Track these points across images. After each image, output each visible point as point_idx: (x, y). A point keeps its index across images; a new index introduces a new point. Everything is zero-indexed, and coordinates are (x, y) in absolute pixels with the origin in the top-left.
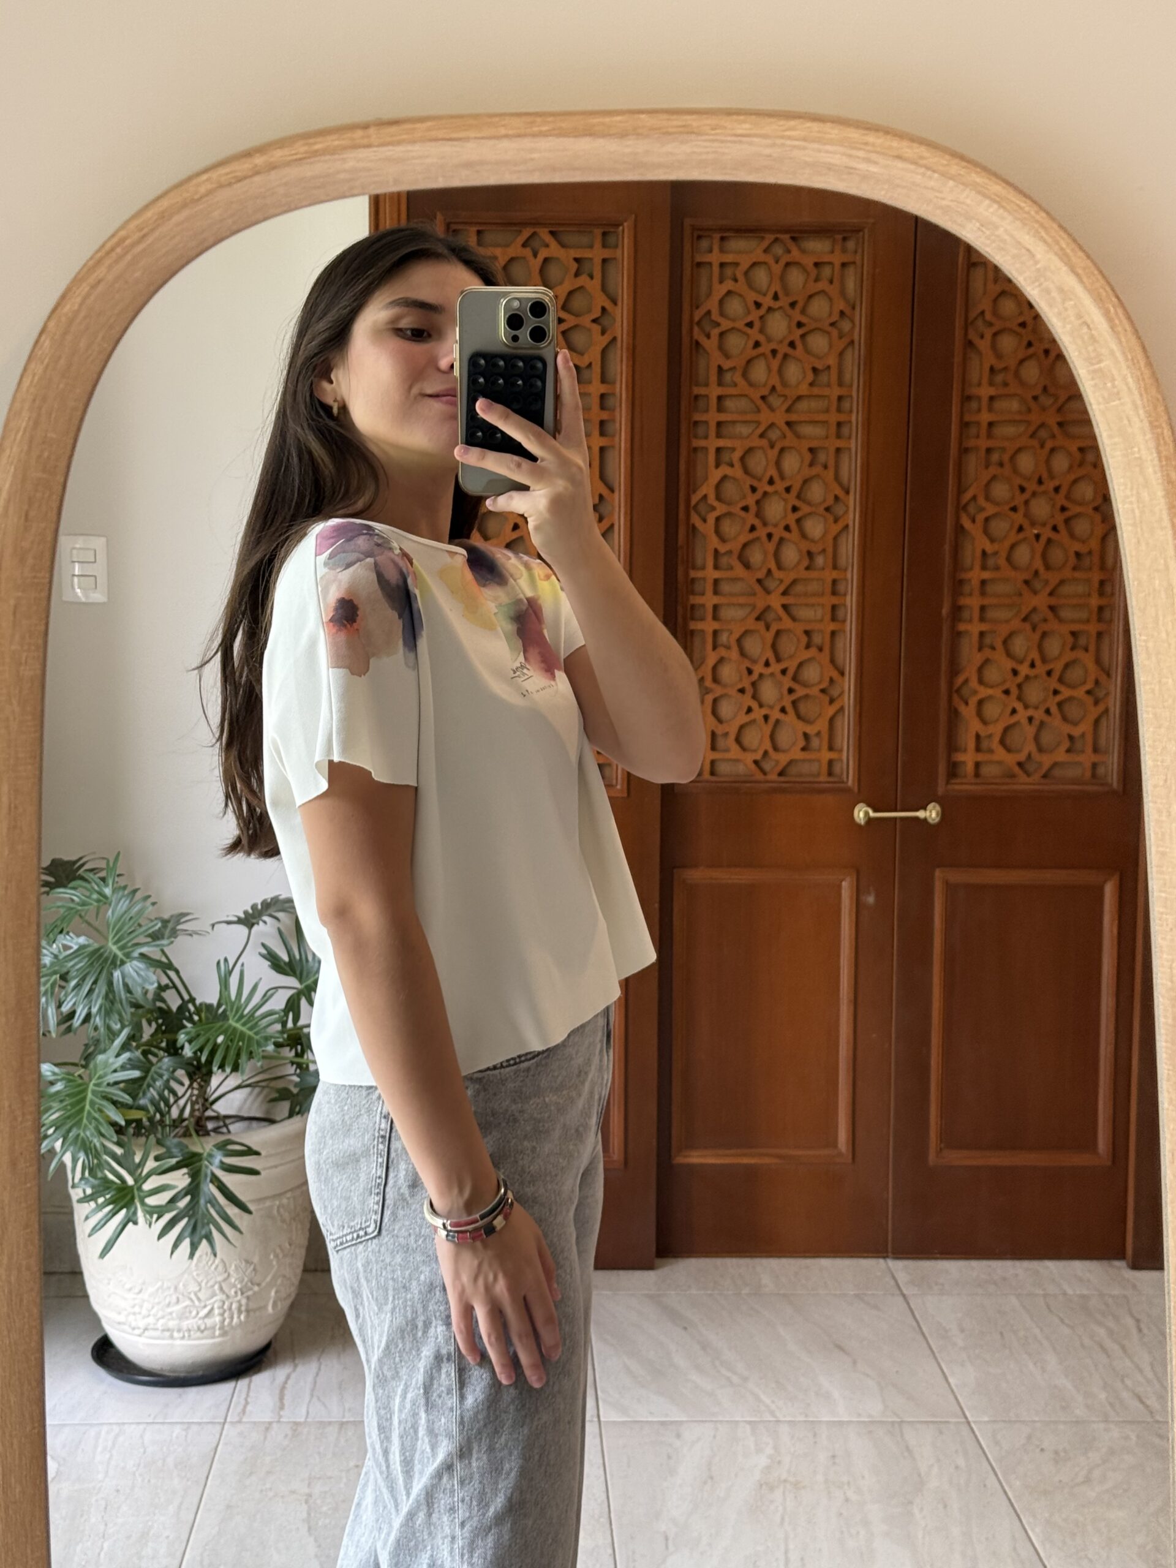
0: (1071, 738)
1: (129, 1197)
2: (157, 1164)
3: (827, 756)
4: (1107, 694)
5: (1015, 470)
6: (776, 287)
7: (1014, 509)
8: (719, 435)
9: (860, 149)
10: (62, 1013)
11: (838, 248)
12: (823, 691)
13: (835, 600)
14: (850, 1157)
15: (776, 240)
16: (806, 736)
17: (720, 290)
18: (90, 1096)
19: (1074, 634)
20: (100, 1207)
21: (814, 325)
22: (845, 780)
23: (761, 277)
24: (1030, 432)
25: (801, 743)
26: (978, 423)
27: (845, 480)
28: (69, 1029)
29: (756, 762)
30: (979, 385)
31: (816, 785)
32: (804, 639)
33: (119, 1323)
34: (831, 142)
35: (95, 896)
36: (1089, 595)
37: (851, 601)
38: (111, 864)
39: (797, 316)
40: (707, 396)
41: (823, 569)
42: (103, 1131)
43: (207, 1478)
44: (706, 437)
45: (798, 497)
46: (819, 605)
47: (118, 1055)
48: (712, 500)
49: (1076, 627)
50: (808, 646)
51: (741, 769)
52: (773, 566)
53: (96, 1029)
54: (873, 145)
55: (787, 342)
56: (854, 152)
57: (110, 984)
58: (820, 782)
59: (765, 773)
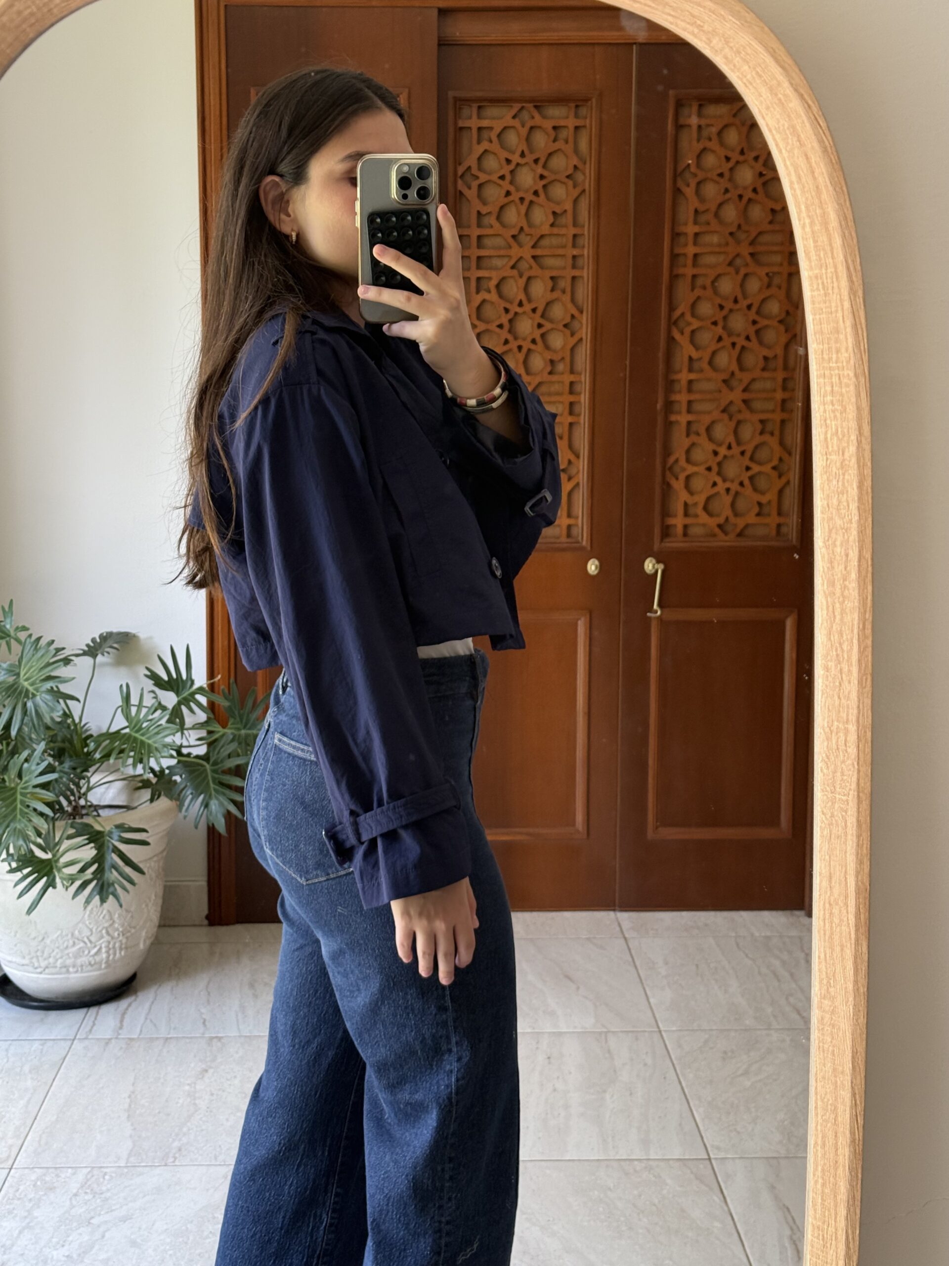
0: (760, 504)
1: (49, 867)
3: (567, 521)
4: (789, 470)
5: (716, 292)
6: (524, 146)
7: (715, 323)
8: (479, 267)
11: (572, 114)
13: (572, 398)
14: (586, 833)
15: (523, 108)
17: (479, 149)
18: (19, 796)
19: (762, 422)
20: (25, 876)
21: (553, 177)
22: (580, 540)
23: (512, 139)
24: (727, 262)
26: (685, 255)
27: (580, 302)
30: (686, 224)
31: (557, 545)
36: (775, 390)
37: (584, 399)
39: (540, 170)
40: (468, 236)
41: (563, 373)
45: (543, 316)
46: (560, 402)
49: (763, 416)
55: (532, 191)
57: (25, 711)
58: (563, 543)
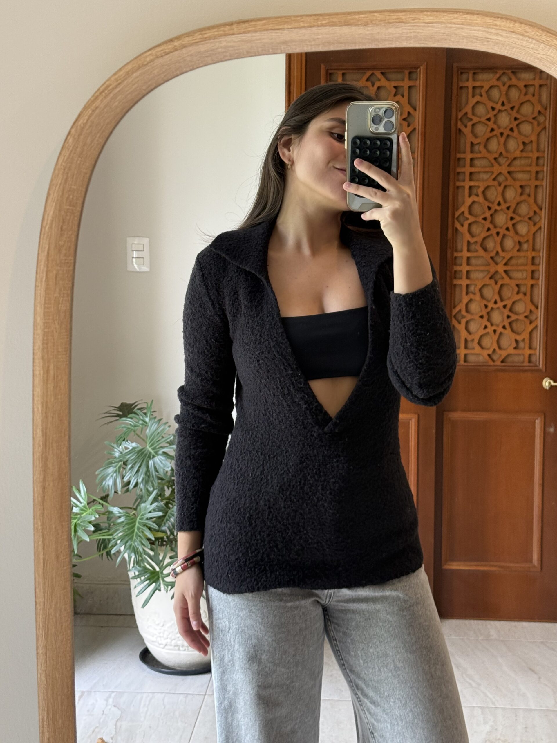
1: (156, 577)
2: (170, 560)
3: (528, 352)
6: (503, 99)
8: (471, 180)
9: (493, 28)
10: (124, 482)
11: (538, 77)
12: (526, 317)
13: (533, 268)
14: (540, 567)
15: (504, 73)
16: (517, 341)
17: (473, 101)
18: (137, 524)
20: (142, 582)
21: (524, 119)
22: (538, 365)
23: (495, 94)
25: (514, 345)
27: (540, 202)
28: (127, 490)
29: (489, 355)
31: (521, 368)
32: (516, 289)
33: (153, 641)
34: (477, 25)
35: (141, 422)
37: (542, 268)
38: (149, 406)
40: (464, 158)
41: (527, 251)
42: (143, 543)
43: (196, 722)
44: (464, 181)
45: (514, 212)
46: (525, 270)
47: (152, 504)
48: (466, 214)
50: (518, 293)
51: (481, 359)
52: (499, 249)
53: (141, 490)
54: (500, 26)
55: (509, 128)
56: (489, 30)
57: (148, 467)
58: (524, 366)
59: (493, 361)
